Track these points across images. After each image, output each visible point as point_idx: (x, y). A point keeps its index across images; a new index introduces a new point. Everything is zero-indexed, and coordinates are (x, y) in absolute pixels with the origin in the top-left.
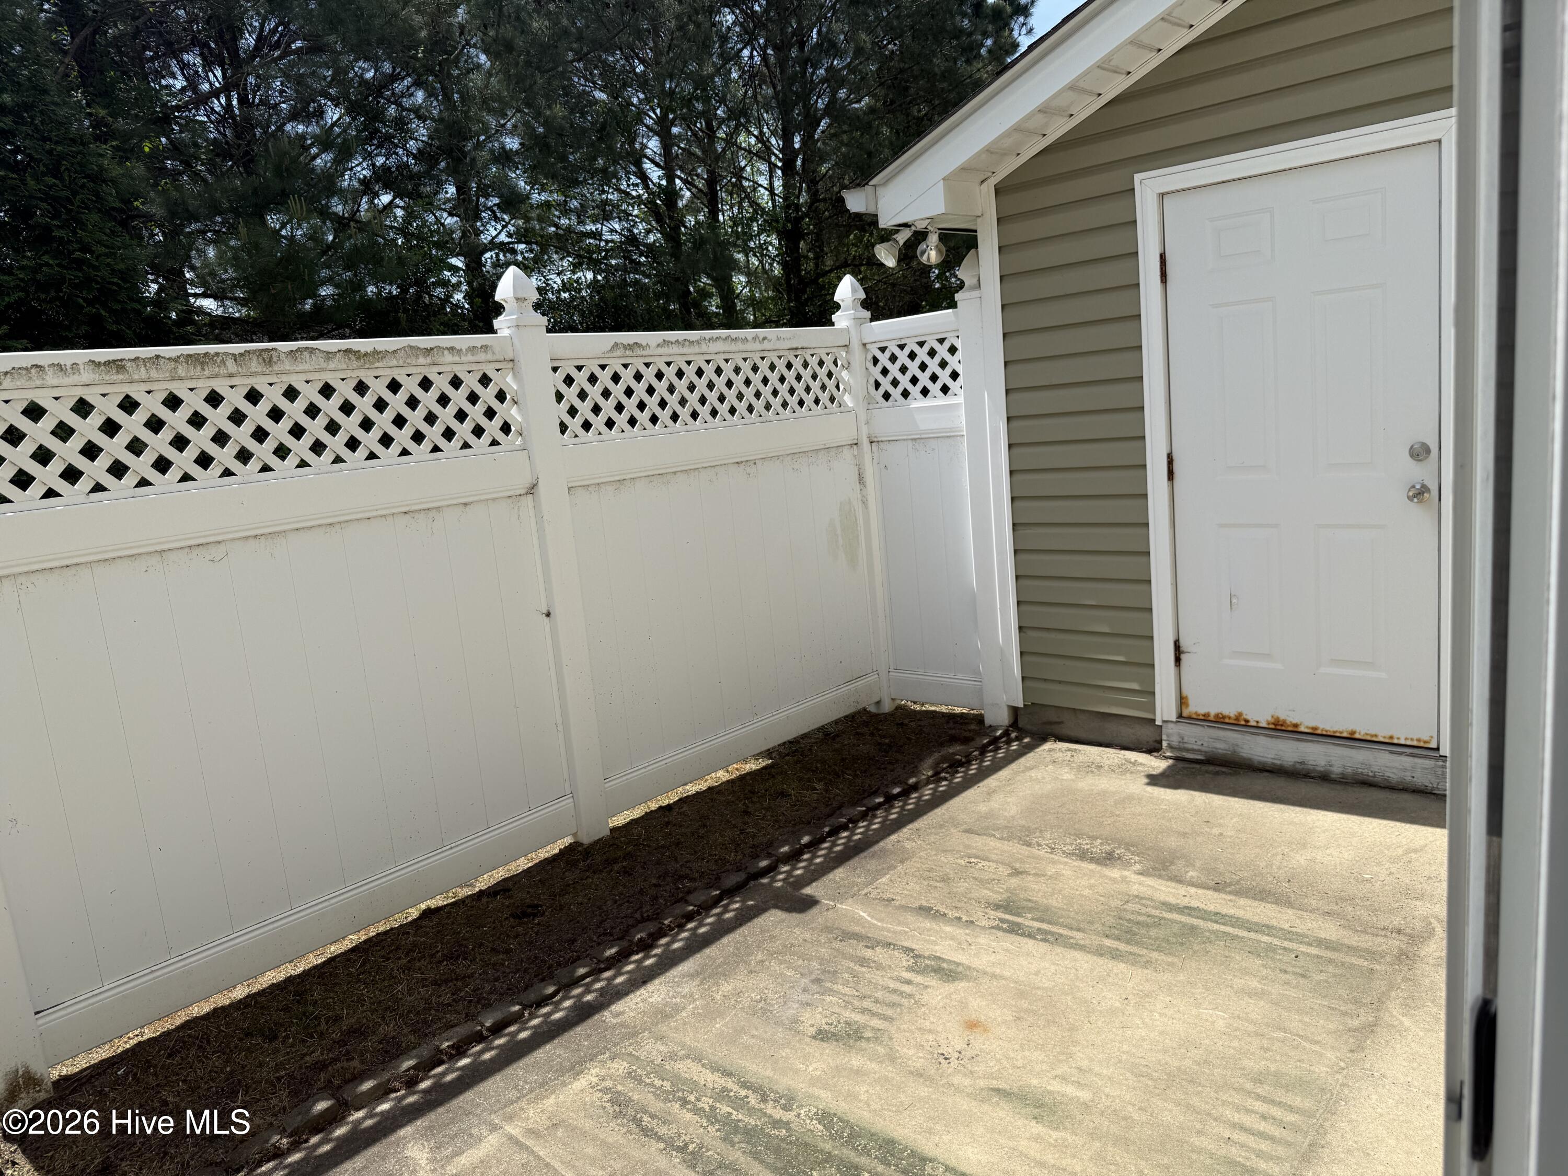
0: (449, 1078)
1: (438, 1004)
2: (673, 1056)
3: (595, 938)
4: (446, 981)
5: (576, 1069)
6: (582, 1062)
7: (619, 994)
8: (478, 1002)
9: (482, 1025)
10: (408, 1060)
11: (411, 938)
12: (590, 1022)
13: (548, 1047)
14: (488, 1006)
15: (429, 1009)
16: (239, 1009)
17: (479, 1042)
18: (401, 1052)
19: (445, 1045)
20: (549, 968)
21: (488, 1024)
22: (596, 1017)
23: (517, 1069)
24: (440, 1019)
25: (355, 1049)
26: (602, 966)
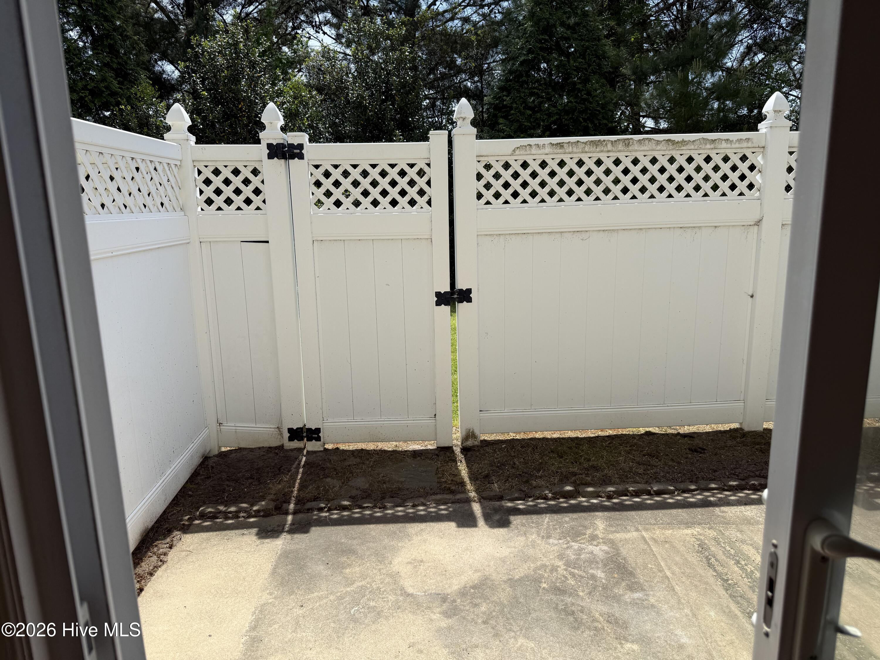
0: (627, 503)
1: (635, 472)
2: (743, 542)
3: (727, 474)
4: (644, 464)
5: (688, 525)
6: (693, 523)
7: (729, 504)
8: (655, 479)
9: (652, 488)
10: (612, 487)
11: (635, 441)
12: (707, 509)
13: (680, 510)
14: (659, 481)
15: (631, 472)
16: (553, 441)
17: (648, 495)
18: (611, 484)
19: (631, 489)
20: (696, 478)
21: (655, 489)
22: (711, 508)
23: (660, 513)
24: (633, 478)
25: (591, 474)
26: (726, 488)
